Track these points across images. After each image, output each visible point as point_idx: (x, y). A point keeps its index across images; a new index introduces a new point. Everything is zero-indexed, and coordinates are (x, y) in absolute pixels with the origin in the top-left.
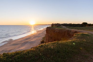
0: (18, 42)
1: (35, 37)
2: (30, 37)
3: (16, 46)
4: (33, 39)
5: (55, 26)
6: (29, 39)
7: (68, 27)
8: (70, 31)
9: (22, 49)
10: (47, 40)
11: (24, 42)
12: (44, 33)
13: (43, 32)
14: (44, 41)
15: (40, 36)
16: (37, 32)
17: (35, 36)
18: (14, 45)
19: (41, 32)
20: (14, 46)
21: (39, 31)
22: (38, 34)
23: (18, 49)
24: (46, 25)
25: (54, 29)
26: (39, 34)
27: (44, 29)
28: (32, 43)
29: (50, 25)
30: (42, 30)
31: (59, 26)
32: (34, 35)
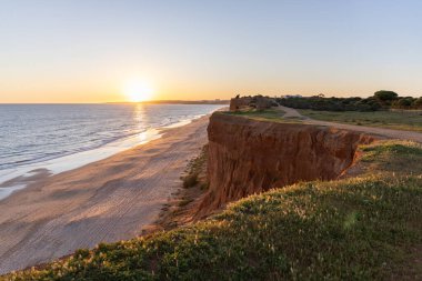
0: (76, 183)
1: (154, 160)
2: (132, 159)
3: (67, 201)
4: (144, 168)
5: (248, 108)
6: (128, 167)
7: (310, 111)
8: (325, 133)
9: (98, 213)
10: (215, 174)
11: (106, 184)
12: (194, 140)
13: (191, 136)
14: (200, 176)
15: (177, 156)
16: (163, 137)
17: (152, 155)
18: (58, 195)
19: (181, 138)
20: (57, 202)
21: (171, 132)
22: (168, 146)
23: (79, 214)
24: (205, 102)
25: (248, 121)
26: (175, 145)
27: (193, 121)
28: (139, 186)
29: (224, 102)
30: (186, 128)
31: (268, 108)
32: (149, 151)
